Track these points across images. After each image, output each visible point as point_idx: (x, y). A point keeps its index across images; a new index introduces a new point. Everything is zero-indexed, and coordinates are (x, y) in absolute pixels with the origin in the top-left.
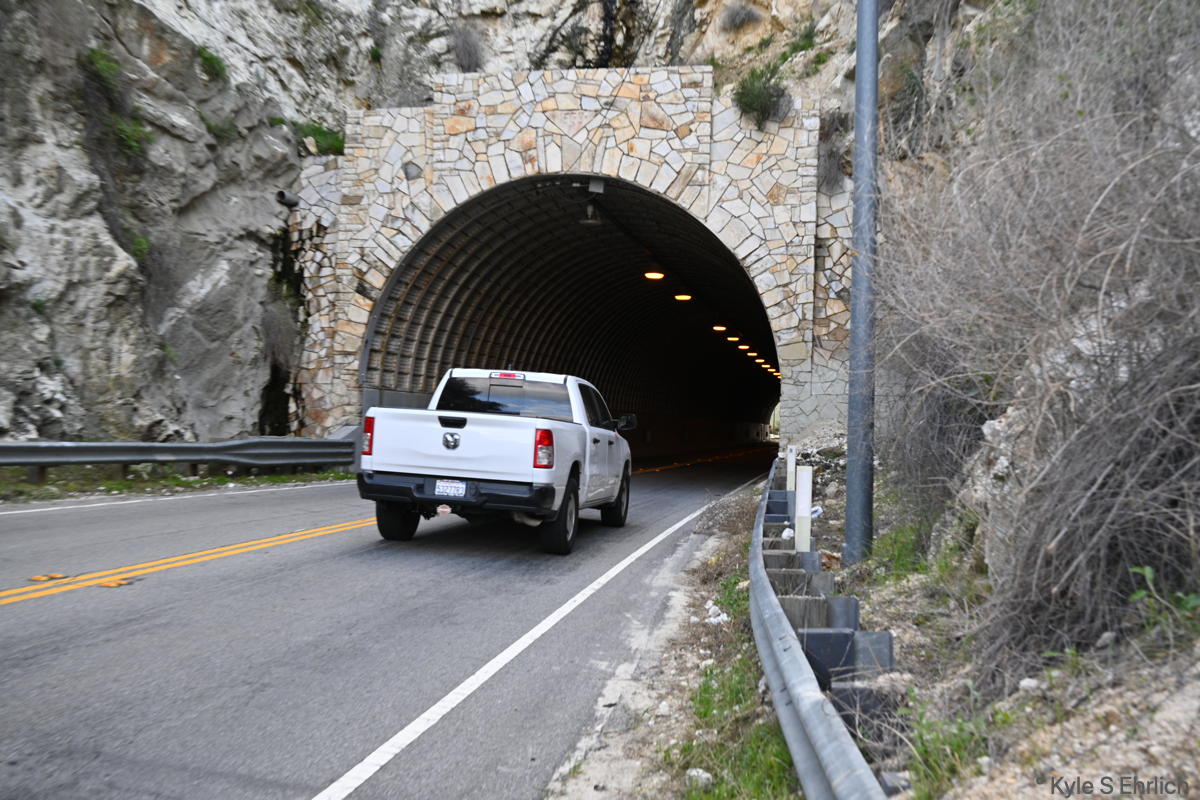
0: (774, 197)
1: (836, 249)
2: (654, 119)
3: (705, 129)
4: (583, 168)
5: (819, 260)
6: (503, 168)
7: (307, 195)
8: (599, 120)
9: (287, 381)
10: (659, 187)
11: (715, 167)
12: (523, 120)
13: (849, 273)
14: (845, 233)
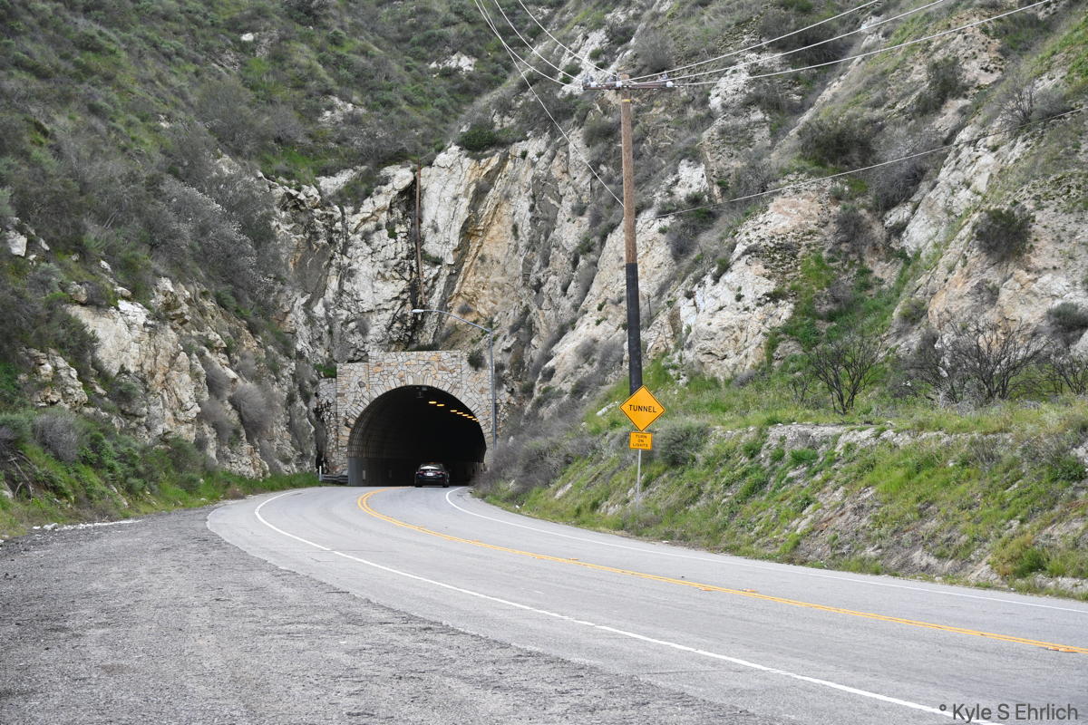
0: (482, 391)
1: (502, 407)
2: (442, 367)
3: (459, 371)
4: (421, 384)
5: (496, 412)
6: (394, 384)
7: (322, 392)
8: (425, 368)
9: (321, 457)
10: (445, 389)
11: (463, 382)
12: (400, 368)
13: (506, 414)
14: (504, 402)
